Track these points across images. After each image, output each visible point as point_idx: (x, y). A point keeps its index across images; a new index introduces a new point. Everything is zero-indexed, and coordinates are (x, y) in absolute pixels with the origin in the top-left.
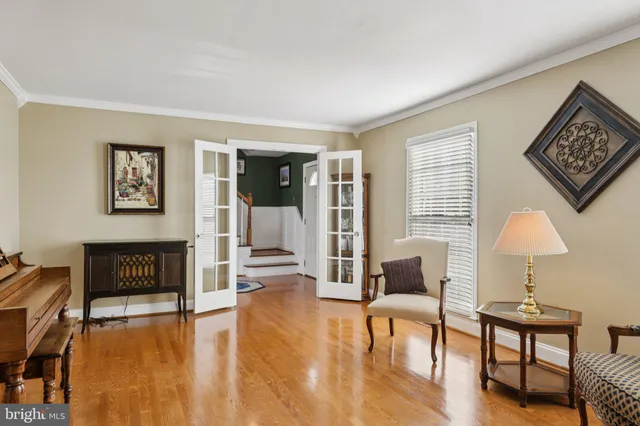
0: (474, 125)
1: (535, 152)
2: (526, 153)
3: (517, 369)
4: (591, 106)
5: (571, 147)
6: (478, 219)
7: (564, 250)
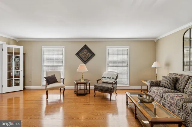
0: (64, 47)
1: (78, 54)
2: (76, 54)
3: (84, 90)
4: (86, 48)
5: (84, 54)
6: (65, 66)
7: (87, 71)
